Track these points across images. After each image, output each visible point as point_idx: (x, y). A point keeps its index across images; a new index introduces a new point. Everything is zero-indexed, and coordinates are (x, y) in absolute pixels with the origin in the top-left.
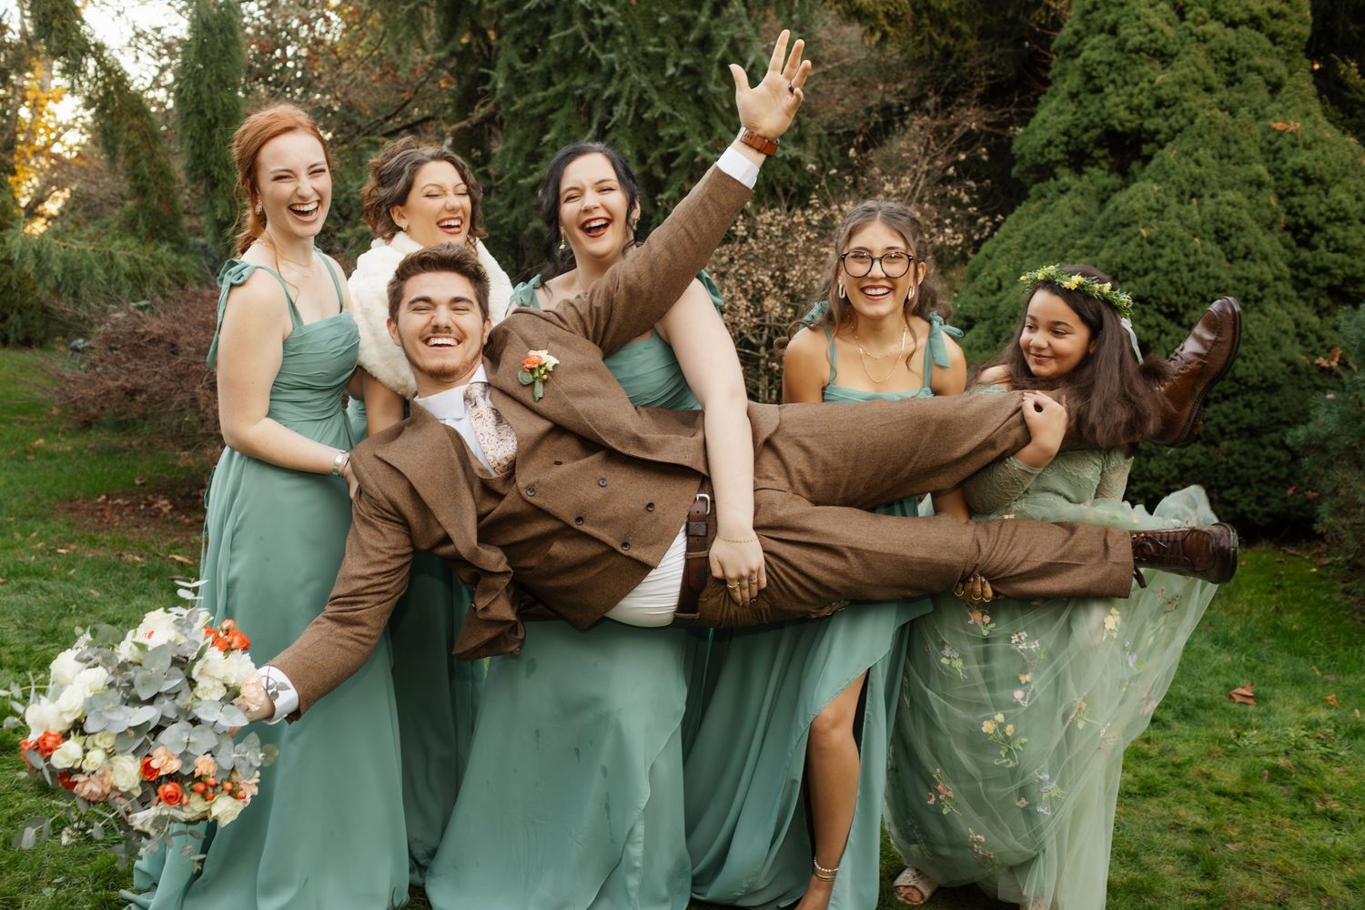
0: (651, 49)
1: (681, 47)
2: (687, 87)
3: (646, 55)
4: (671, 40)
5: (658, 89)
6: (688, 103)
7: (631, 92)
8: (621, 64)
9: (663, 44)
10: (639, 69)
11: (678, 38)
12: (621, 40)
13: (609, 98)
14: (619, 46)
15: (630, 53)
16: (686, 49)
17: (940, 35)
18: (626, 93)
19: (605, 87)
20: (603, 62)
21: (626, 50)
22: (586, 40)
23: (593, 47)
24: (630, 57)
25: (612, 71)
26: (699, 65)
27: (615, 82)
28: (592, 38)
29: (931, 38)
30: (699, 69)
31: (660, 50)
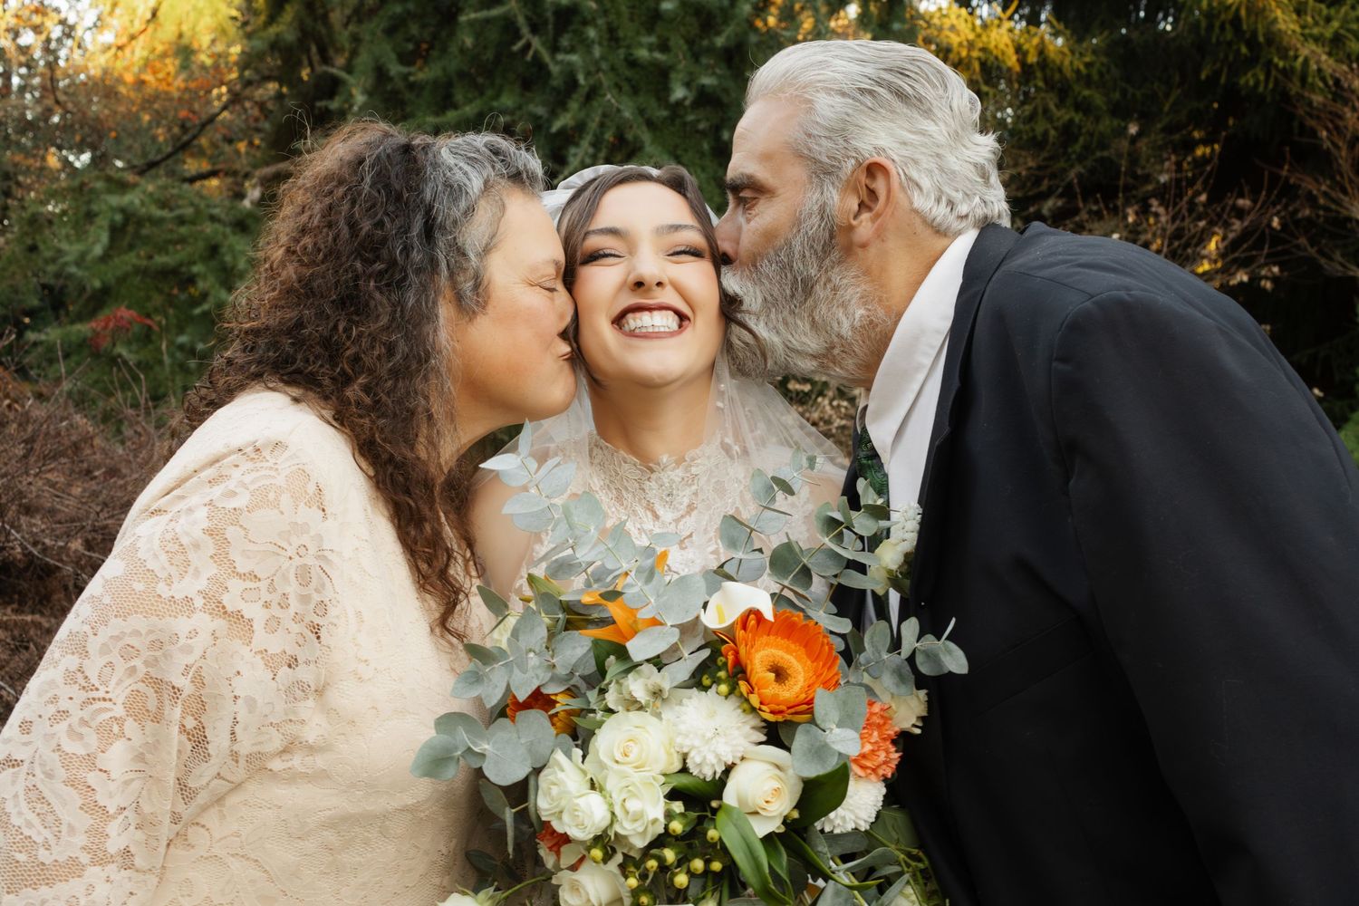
0: (643, 53)
1: (696, 57)
2: (702, 126)
3: (633, 63)
4: (677, 42)
5: (650, 124)
6: (702, 155)
7: (602, 125)
8: (588, 74)
9: (664, 47)
10: (618, 87)
11: (690, 43)
12: (592, 33)
13: (562, 132)
14: (587, 45)
15: (603, 58)
16: (704, 60)
17: (1057, 106)
18: (593, 125)
19: (554, 114)
20: (555, 69)
21: (597, 51)
22: (525, 30)
23: (536, 43)
24: (604, 66)
25: (572, 84)
26: (726, 91)
27: (574, 105)
28: (535, 29)
29: (1046, 111)
30: (725, 99)
31: (658, 56)
